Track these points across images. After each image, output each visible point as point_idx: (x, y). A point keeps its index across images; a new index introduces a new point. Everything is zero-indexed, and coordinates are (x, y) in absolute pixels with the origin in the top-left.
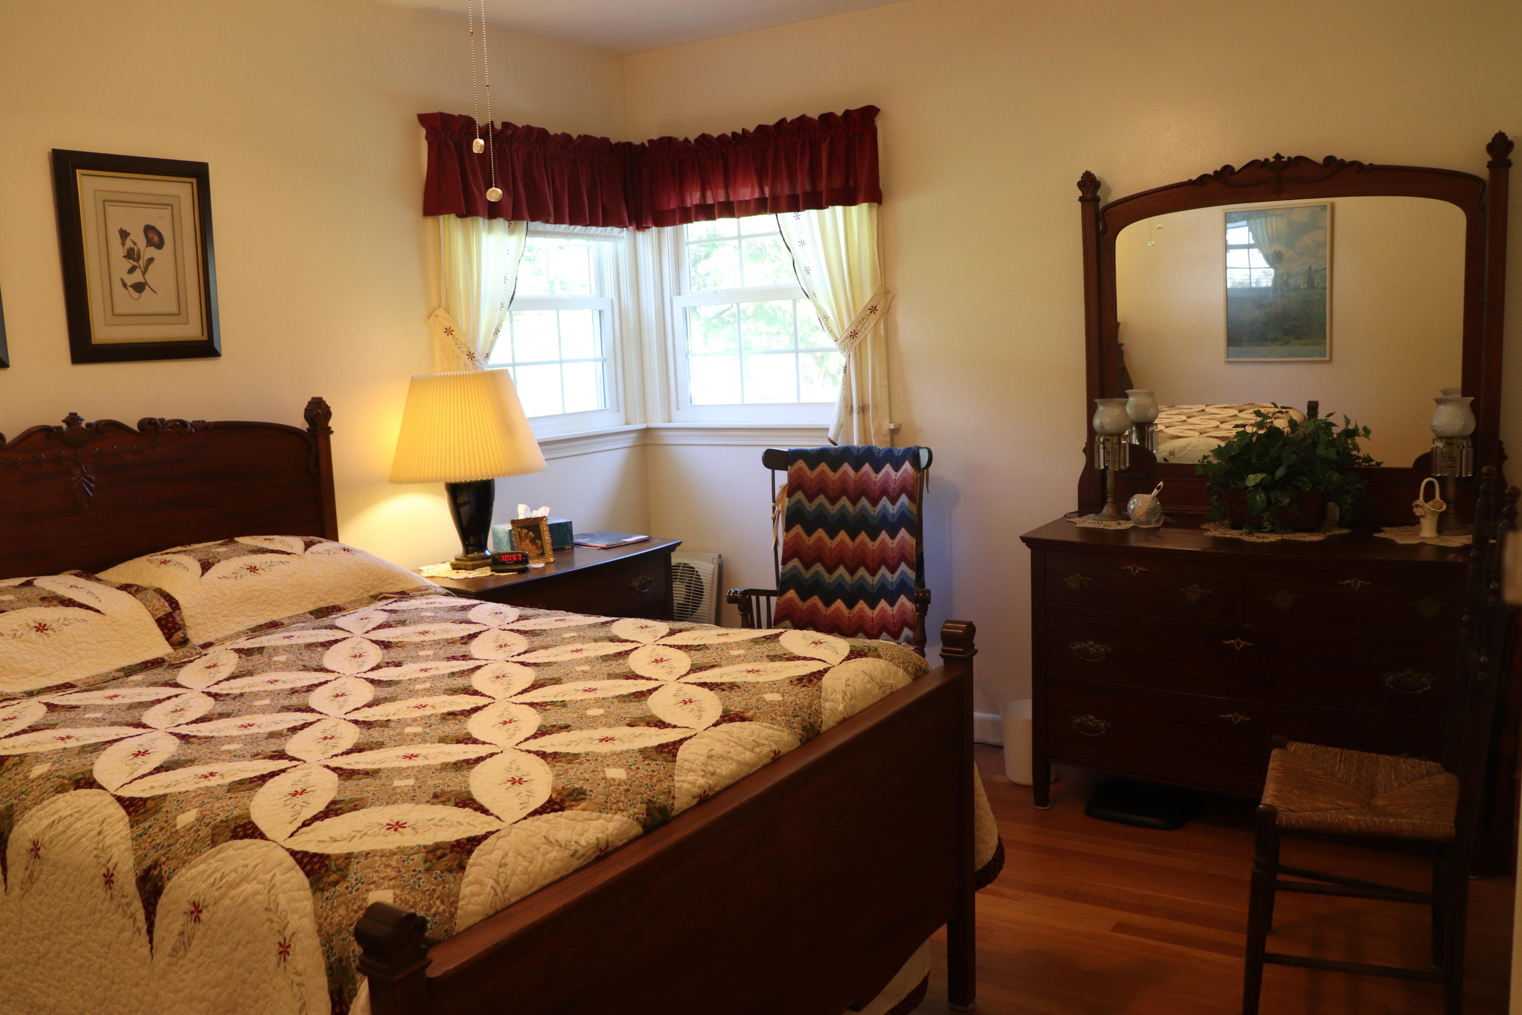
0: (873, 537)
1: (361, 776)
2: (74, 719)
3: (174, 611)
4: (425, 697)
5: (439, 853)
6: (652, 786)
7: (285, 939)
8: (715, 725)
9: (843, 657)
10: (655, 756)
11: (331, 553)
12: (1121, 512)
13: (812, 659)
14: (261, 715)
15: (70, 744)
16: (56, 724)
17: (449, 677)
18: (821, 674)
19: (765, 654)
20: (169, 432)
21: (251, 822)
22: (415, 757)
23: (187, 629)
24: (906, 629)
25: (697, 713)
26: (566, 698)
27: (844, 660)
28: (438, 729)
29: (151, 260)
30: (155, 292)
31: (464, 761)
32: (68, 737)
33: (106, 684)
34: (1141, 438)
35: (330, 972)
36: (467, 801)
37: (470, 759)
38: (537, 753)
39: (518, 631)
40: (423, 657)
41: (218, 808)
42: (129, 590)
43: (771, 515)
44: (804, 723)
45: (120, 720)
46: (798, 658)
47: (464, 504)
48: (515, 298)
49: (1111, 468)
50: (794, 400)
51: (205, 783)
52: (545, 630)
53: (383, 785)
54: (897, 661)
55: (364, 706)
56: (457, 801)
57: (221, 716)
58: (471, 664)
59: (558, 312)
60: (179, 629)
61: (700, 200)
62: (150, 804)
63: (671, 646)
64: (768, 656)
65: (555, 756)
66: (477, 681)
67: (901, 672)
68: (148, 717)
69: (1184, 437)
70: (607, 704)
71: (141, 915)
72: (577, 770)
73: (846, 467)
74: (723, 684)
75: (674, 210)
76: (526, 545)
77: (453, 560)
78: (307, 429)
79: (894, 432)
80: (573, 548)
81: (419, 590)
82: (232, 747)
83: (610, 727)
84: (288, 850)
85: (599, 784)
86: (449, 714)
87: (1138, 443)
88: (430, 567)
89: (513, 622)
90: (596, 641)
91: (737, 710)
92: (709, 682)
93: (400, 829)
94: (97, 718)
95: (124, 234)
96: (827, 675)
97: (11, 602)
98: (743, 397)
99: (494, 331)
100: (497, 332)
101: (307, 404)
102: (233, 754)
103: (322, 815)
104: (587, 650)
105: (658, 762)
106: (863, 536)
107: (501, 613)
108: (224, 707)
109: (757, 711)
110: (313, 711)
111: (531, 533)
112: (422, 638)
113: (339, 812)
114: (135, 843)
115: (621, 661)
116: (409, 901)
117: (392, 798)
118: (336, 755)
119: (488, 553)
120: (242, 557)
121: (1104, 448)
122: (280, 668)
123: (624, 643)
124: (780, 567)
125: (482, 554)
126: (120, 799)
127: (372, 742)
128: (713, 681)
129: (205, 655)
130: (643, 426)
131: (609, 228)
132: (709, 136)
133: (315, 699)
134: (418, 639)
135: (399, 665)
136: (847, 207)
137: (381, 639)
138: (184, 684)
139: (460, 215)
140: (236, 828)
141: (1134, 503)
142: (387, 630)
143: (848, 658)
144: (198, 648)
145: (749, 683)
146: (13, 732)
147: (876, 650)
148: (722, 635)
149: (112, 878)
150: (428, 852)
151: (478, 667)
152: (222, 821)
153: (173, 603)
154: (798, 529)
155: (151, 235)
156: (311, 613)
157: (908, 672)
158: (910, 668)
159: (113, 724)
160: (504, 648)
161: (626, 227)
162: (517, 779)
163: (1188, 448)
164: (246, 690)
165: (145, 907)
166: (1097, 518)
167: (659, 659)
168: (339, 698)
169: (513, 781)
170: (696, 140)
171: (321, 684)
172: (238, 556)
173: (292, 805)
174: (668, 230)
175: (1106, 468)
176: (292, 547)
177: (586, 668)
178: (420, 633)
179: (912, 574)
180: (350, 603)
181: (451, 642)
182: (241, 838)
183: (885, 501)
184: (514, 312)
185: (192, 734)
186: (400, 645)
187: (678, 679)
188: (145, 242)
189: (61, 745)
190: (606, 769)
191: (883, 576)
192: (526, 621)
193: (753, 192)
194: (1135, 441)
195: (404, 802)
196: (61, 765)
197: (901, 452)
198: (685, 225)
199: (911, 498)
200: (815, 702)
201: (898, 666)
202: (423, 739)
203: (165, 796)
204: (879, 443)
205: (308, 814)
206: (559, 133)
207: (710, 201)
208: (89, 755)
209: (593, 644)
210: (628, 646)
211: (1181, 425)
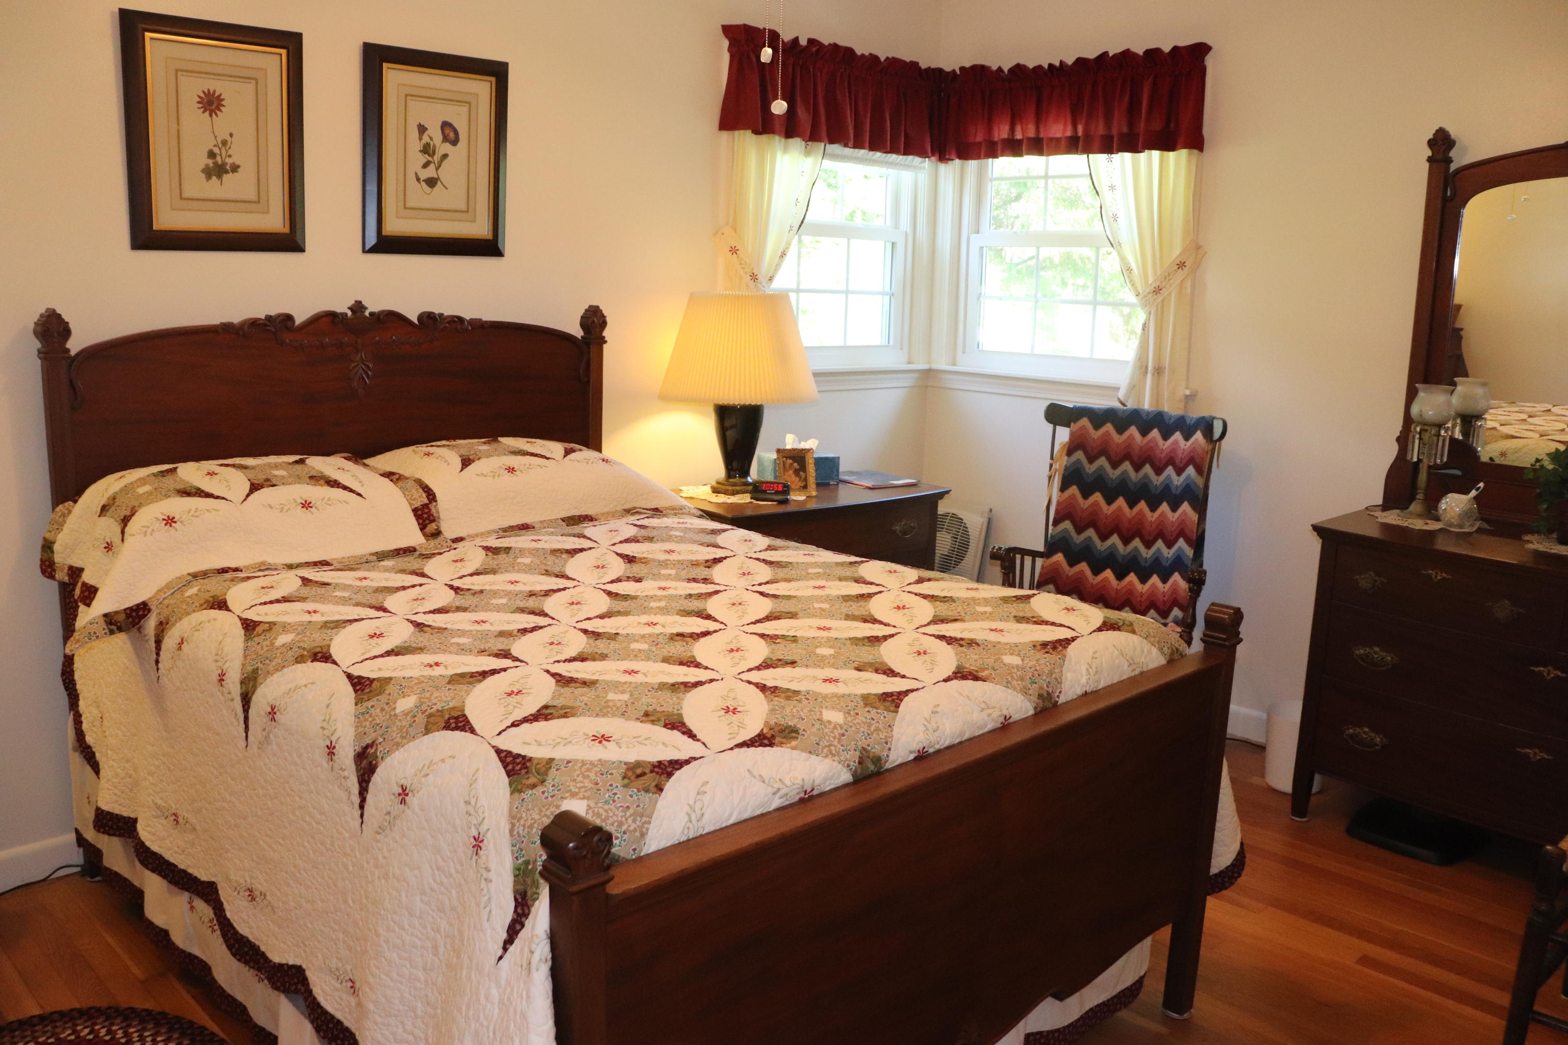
0: (1153, 507)
1: (578, 685)
2: (323, 595)
3: (430, 502)
4: (658, 616)
5: (639, 771)
6: (869, 735)
7: (479, 834)
8: (946, 680)
9: (1095, 628)
10: (878, 704)
11: (590, 462)
12: (1431, 511)
13: (1061, 625)
14: (495, 613)
15: (316, 618)
16: (307, 598)
17: (685, 598)
18: (1066, 642)
19: (1013, 614)
20: (446, 327)
21: (464, 715)
22: (635, 673)
23: (441, 521)
24: (1176, 609)
25: (930, 666)
26: (798, 634)
27: (1094, 631)
28: (664, 648)
29: (445, 156)
30: (446, 188)
31: (682, 683)
32: (315, 612)
33: (358, 566)
34: (1466, 433)
35: (517, 872)
36: (676, 724)
37: (689, 682)
38: (757, 685)
39: (765, 561)
40: (664, 575)
41: (436, 698)
42: (392, 477)
43: (1047, 472)
44: (1041, 692)
45: (364, 601)
46: (1046, 623)
47: (731, 427)
48: (805, 221)
49: (1425, 460)
50: (1087, 355)
51: (428, 672)
52: (791, 563)
53: (598, 696)
54: (1152, 639)
55: (597, 617)
56: (667, 722)
57: (459, 609)
58: (710, 588)
59: (849, 240)
60: (434, 521)
61: (1009, 134)
62: (375, 684)
63: (916, 594)
64: (1015, 617)
65: (775, 690)
66: (713, 606)
67: (1155, 651)
68: (390, 602)
69: (1520, 438)
70: (839, 645)
71: (355, 789)
72: (795, 707)
73: (1133, 431)
74: (962, 639)
75: (980, 143)
76: (790, 476)
77: (714, 483)
78: (582, 337)
79: (1189, 399)
80: (837, 485)
81: (673, 509)
82: (462, 640)
83: (837, 668)
84: (493, 747)
85: (813, 725)
86: (678, 635)
87: (1461, 438)
88: (691, 487)
89: (760, 551)
90: (840, 579)
91: (972, 668)
92: (947, 635)
93: (604, 742)
94: (344, 597)
95: (422, 129)
96: (1073, 644)
97: (283, 477)
98: (1033, 347)
99: (780, 254)
100: (783, 255)
101: (583, 311)
102: (461, 647)
103: (532, 718)
104: (829, 587)
105: (879, 711)
106: (1142, 505)
107: (750, 541)
108: (463, 601)
109: (993, 672)
110: (546, 615)
111: (796, 464)
112: (667, 556)
113: (549, 717)
114: (357, 720)
115: (862, 603)
116: (602, 814)
117: (604, 710)
118: (558, 662)
119: (749, 480)
120: (503, 457)
121: (1420, 439)
122: (523, 570)
123: (869, 586)
124: (1051, 527)
125: (743, 480)
126: (349, 676)
127: (596, 653)
128: (953, 635)
129: (455, 549)
130: (926, 367)
131: (910, 157)
132: (1024, 66)
133: (551, 605)
134: (663, 557)
135: (639, 580)
136: (1165, 153)
137: (626, 553)
138: (430, 575)
139: (756, 132)
140: (449, 719)
141: (1447, 502)
142: (633, 544)
143: (1100, 629)
144: (449, 541)
145: (990, 642)
146: (268, 600)
147: (1131, 624)
148: (972, 589)
149: (334, 751)
150: (628, 769)
151: (717, 592)
152: (438, 711)
153: (431, 495)
154: (1074, 490)
155: (447, 131)
156: (563, 520)
157: (1163, 653)
158: (1166, 649)
159: (357, 604)
160: (746, 577)
161: (928, 157)
162: (731, 708)
163: (1523, 451)
164: (487, 587)
165: (360, 783)
166: (1402, 514)
167: (901, 606)
168: (574, 606)
169: (727, 710)
170: (1010, 70)
171: (559, 590)
172: (498, 455)
173: (506, 704)
174: (972, 164)
175: (1419, 460)
176: (552, 452)
177: (825, 606)
178: (666, 551)
179: (1190, 552)
180: (603, 514)
181: (695, 564)
182: (452, 730)
183: (1170, 471)
184: (803, 237)
185: (427, 623)
186: (644, 561)
187: (917, 628)
188: (441, 137)
189: (307, 618)
190: (824, 712)
191: (1159, 550)
192: (774, 552)
193: (1065, 130)
194: (1458, 435)
195: (614, 716)
196: (303, 637)
197: (1194, 420)
198: (990, 160)
199: (1199, 470)
200: (1056, 671)
201: (1152, 644)
202: (647, 657)
203: (390, 679)
204: (1172, 408)
205: (518, 715)
206: (867, 54)
207: (1019, 136)
208: (330, 630)
209: (837, 583)
210: (873, 589)
211: (1520, 424)
